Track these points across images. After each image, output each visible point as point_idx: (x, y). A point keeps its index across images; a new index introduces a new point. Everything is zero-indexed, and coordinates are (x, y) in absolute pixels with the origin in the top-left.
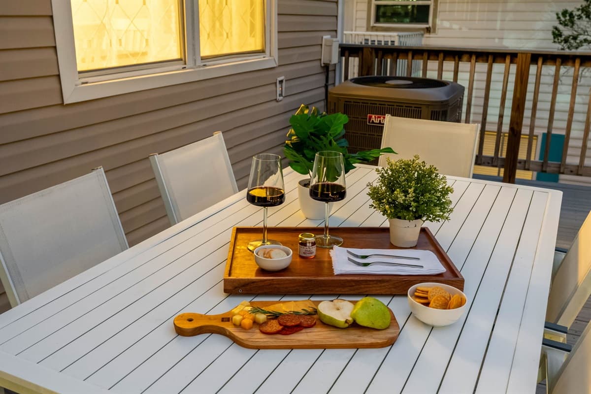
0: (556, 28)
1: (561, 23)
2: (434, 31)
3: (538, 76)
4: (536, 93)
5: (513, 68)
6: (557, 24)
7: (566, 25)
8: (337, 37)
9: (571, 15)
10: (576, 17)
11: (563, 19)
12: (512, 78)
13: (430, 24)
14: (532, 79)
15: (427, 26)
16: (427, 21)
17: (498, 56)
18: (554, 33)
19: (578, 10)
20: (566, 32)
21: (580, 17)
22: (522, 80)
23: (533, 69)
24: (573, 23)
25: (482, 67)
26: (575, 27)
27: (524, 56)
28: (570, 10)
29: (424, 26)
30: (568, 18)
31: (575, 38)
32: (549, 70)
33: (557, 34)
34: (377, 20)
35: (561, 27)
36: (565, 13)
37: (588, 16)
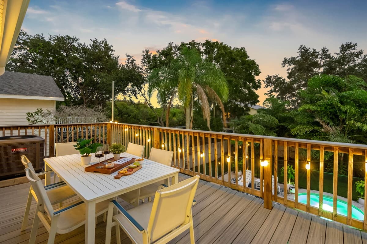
0: (28, 118)
6: (27, 116)
10: (34, 115)
19: (34, 112)
20: (32, 119)
28: (31, 112)
30: (31, 115)
31: (36, 121)
33: (29, 120)
36: (29, 113)
37: (37, 114)
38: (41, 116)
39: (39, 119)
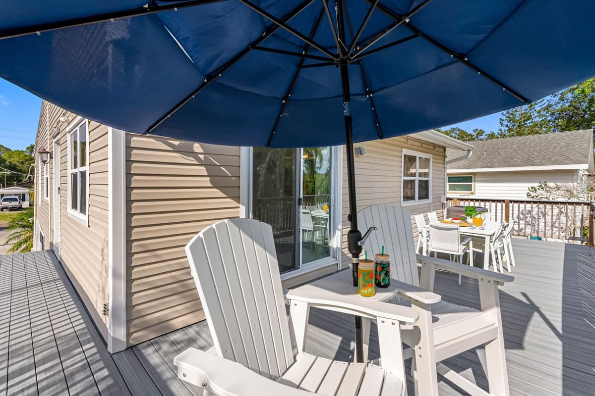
0: (528, 193)
2: (475, 194)
3: (513, 207)
5: (504, 204)
6: (528, 191)
7: (533, 192)
8: (445, 196)
9: (534, 188)
10: (537, 189)
11: (531, 190)
12: (504, 208)
13: (473, 191)
14: (511, 209)
16: (471, 190)
17: (499, 201)
18: (527, 195)
20: (533, 194)
21: (539, 189)
22: (507, 207)
23: (511, 205)
24: (536, 191)
25: (493, 204)
26: (537, 192)
27: (507, 201)
29: (470, 192)
31: (537, 197)
32: (516, 205)
33: (528, 195)
34: (449, 190)
35: (531, 193)
36: (532, 188)
37: (543, 189)
38: (546, 191)
39: (542, 194)
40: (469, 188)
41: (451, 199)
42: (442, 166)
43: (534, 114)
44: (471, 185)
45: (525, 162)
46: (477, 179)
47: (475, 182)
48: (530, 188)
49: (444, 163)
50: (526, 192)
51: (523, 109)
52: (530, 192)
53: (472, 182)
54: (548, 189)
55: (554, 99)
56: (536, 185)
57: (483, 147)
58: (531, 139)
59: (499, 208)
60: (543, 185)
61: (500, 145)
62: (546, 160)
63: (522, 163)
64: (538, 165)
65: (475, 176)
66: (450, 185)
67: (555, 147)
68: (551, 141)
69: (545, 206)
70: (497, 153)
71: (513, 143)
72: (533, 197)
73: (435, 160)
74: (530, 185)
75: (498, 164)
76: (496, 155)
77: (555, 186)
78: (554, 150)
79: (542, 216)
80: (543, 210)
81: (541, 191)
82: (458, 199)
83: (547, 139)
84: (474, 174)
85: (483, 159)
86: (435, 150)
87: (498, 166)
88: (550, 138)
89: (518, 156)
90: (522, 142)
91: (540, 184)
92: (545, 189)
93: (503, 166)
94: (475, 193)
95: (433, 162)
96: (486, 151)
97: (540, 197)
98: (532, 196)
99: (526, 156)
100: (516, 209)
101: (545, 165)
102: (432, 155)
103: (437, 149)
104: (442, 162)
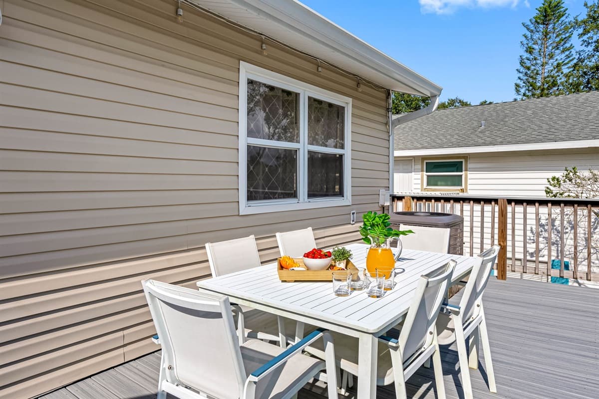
0: (548, 188)
1: (551, 185)
3: (513, 212)
4: (513, 224)
5: (497, 208)
6: (548, 185)
7: (555, 186)
8: (389, 190)
9: (558, 179)
10: (562, 182)
11: (552, 182)
12: (497, 215)
13: (463, 187)
14: (509, 215)
15: (462, 188)
16: (461, 185)
18: (546, 191)
19: (563, 177)
20: (555, 190)
21: (565, 181)
22: (503, 214)
23: (509, 208)
24: (560, 185)
25: (477, 207)
26: (562, 187)
27: (502, 200)
29: (459, 188)
30: (556, 182)
31: (561, 194)
33: (548, 192)
34: (428, 185)
35: (552, 188)
36: (554, 179)
37: (570, 180)
38: (576, 184)
39: (570, 191)
40: (457, 181)
41: (400, 198)
42: (383, 128)
43: (561, 79)
44: (461, 176)
45: (544, 135)
46: (470, 166)
47: (466, 170)
48: (551, 180)
49: (387, 124)
50: (543, 187)
51: (546, 70)
52: (550, 187)
53: (462, 172)
54: (579, 181)
55: (586, 49)
56: (559, 174)
57: (482, 114)
58: (554, 102)
59: (488, 215)
60: (571, 174)
61: (507, 112)
62: (576, 132)
63: (538, 137)
64: (563, 140)
65: (466, 161)
66: (428, 176)
67: (590, 113)
68: (583, 103)
69: (575, 212)
70: (502, 123)
71: (527, 108)
72: (555, 196)
73: (357, 112)
74: (550, 175)
75: (501, 140)
76: (501, 126)
77: (591, 175)
78: (587, 116)
79: (569, 228)
80: (572, 218)
81: (568, 185)
82: (413, 198)
83: (577, 100)
84: (466, 157)
85: (480, 132)
86: (360, 90)
87: (501, 143)
88: (581, 100)
89: (533, 126)
90: (541, 106)
91: (566, 173)
92: (573, 181)
93: (509, 143)
94: (467, 190)
95: (353, 115)
96: (485, 120)
97: (566, 194)
98: (554, 193)
99: (545, 126)
100: (519, 216)
101: (574, 139)
102: (350, 100)
103: (362, 88)
104: (383, 120)
